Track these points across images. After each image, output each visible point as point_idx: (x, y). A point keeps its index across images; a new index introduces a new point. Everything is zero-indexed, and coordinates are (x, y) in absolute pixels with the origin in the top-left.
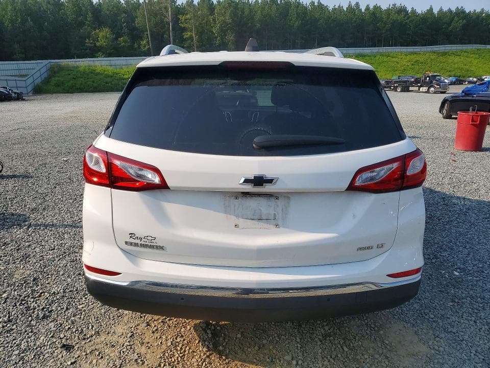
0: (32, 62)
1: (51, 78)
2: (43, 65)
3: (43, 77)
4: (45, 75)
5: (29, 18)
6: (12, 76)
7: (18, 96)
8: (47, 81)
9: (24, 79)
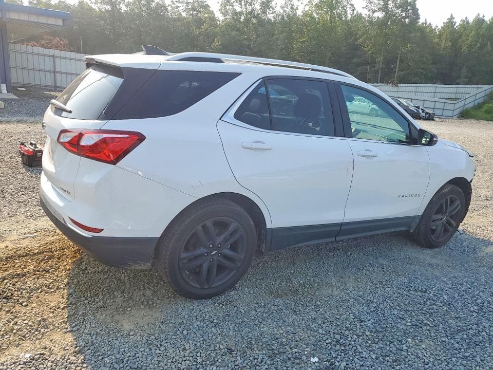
0: (473, 86)
1: (485, 104)
2: (483, 89)
3: (476, 103)
4: (481, 101)
5: (489, 43)
6: (442, 98)
7: (429, 116)
8: (479, 107)
9: (454, 102)
